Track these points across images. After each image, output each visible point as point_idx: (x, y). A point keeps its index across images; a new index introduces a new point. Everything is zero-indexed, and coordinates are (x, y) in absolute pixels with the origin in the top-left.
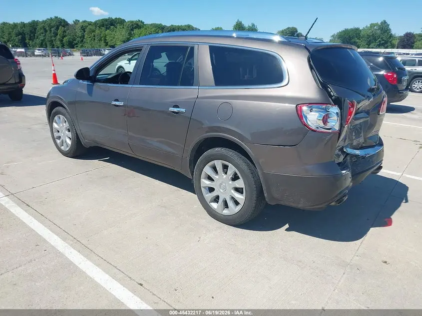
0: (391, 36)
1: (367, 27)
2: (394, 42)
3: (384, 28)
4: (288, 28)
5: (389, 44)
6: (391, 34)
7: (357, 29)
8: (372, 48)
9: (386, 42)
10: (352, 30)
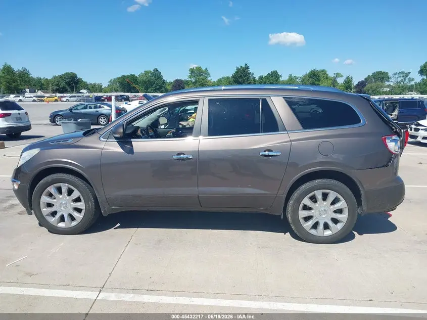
0: (164, 82)
1: (142, 74)
2: (167, 87)
3: (157, 74)
4: (67, 73)
5: (163, 89)
6: (164, 80)
7: (133, 76)
8: (150, 92)
9: (161, 87)
10: (128, 76)
